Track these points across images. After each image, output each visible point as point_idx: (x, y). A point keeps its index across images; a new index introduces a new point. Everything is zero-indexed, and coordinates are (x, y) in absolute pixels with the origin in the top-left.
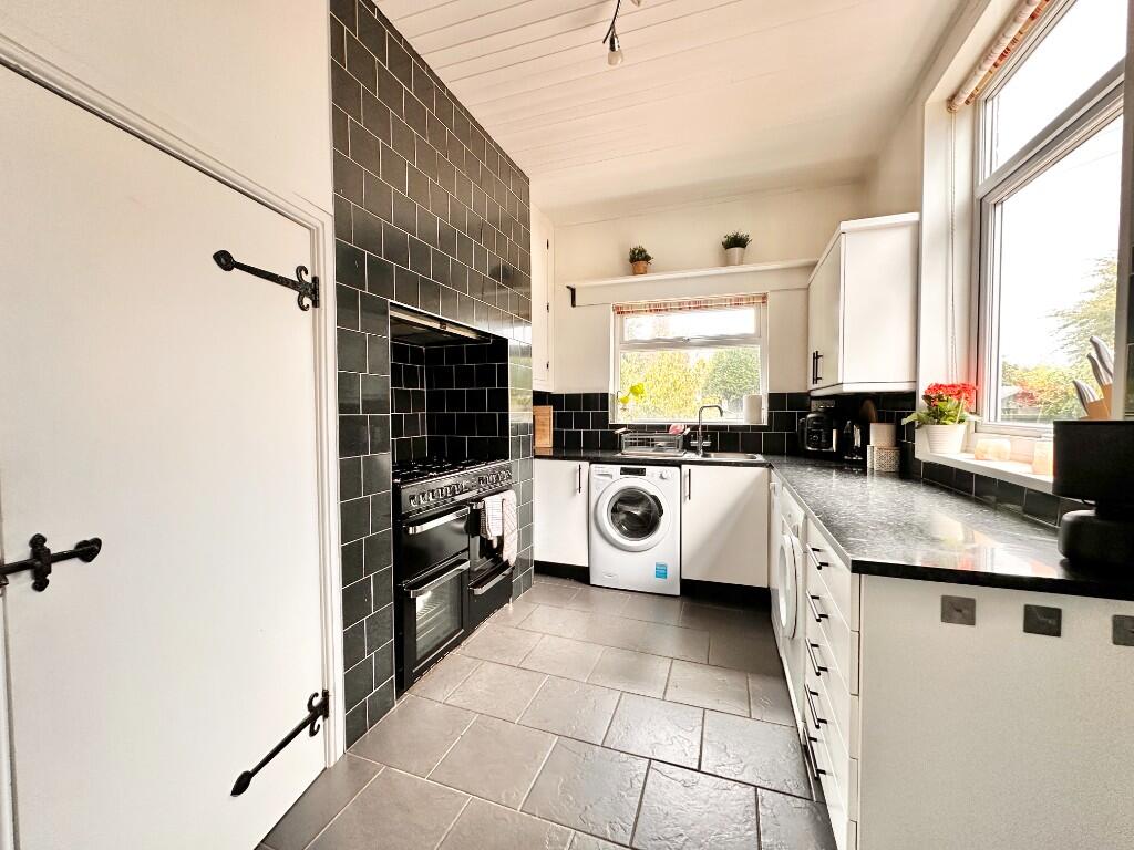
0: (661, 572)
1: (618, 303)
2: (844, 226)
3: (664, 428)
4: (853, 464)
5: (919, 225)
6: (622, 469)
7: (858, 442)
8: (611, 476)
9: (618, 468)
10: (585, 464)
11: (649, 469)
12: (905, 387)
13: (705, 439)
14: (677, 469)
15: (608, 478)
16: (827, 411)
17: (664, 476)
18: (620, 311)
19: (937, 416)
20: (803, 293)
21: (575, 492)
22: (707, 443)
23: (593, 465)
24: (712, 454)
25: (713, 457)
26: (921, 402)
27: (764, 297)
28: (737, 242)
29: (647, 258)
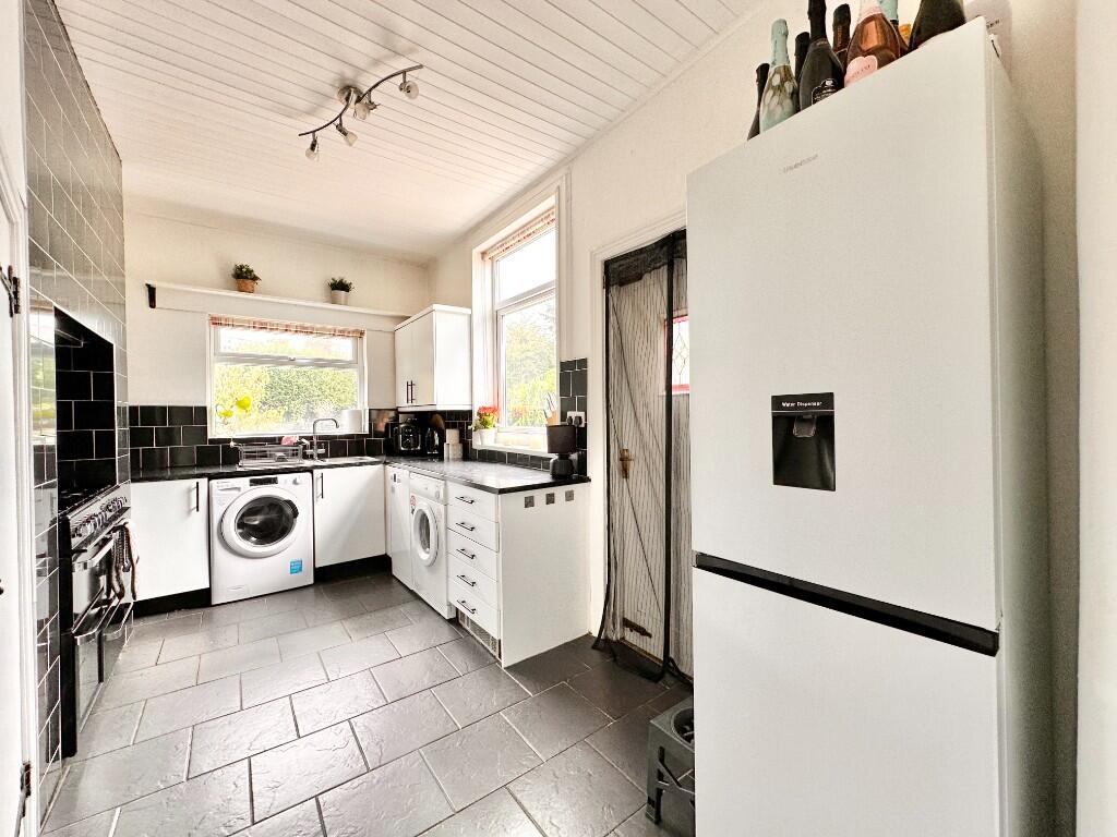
0: (296, 567)
1: (215, 314)
2: (435, 306)
3: (276, 441)
4: (432, 457)
5: (471, 316)
6: (251, 481)
7: (437, 442)
8: (239, 489)
9: (247, 479)
10: (203, 482)
11: (280, 477)
12: (467, 408)
13: (319, 447)
14: (309, 474)
15: (235, 492)
16: (412, 422)
17: (298, 481)
18: (216, 322)
19: (485, 424)
20: (390, 336)
21: (190, 511)
22: (322, 451)
23: (214, 482)
24: (327, 460)
25: (328, 461)
26: (475, 417)
27: (362, 333)
28: (340, 286)
29: (255, 278)
